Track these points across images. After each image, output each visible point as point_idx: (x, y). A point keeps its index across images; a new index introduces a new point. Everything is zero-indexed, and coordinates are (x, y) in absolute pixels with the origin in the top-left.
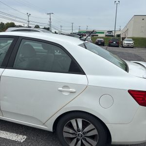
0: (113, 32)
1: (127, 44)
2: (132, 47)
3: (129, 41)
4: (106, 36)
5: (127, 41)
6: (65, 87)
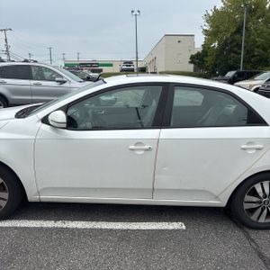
0: (135, 63)
4: (122, 70)
6: (249, 143)
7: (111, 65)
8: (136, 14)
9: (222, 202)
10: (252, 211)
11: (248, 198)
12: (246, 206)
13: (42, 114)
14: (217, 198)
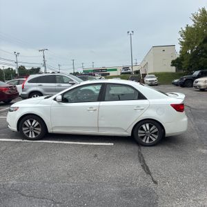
1: (150, 81)
2: (156, 85)
3: (152, 77)
4: (122, 73)
5: (149, 78)
6: (138, 107)
7: (116, 70)
8: (130, 33)
9: (129, 133)
10: (143, 137)
11: (140, 131)
12: (139, 135)
13: (53, 97)
14: (126, 131)
